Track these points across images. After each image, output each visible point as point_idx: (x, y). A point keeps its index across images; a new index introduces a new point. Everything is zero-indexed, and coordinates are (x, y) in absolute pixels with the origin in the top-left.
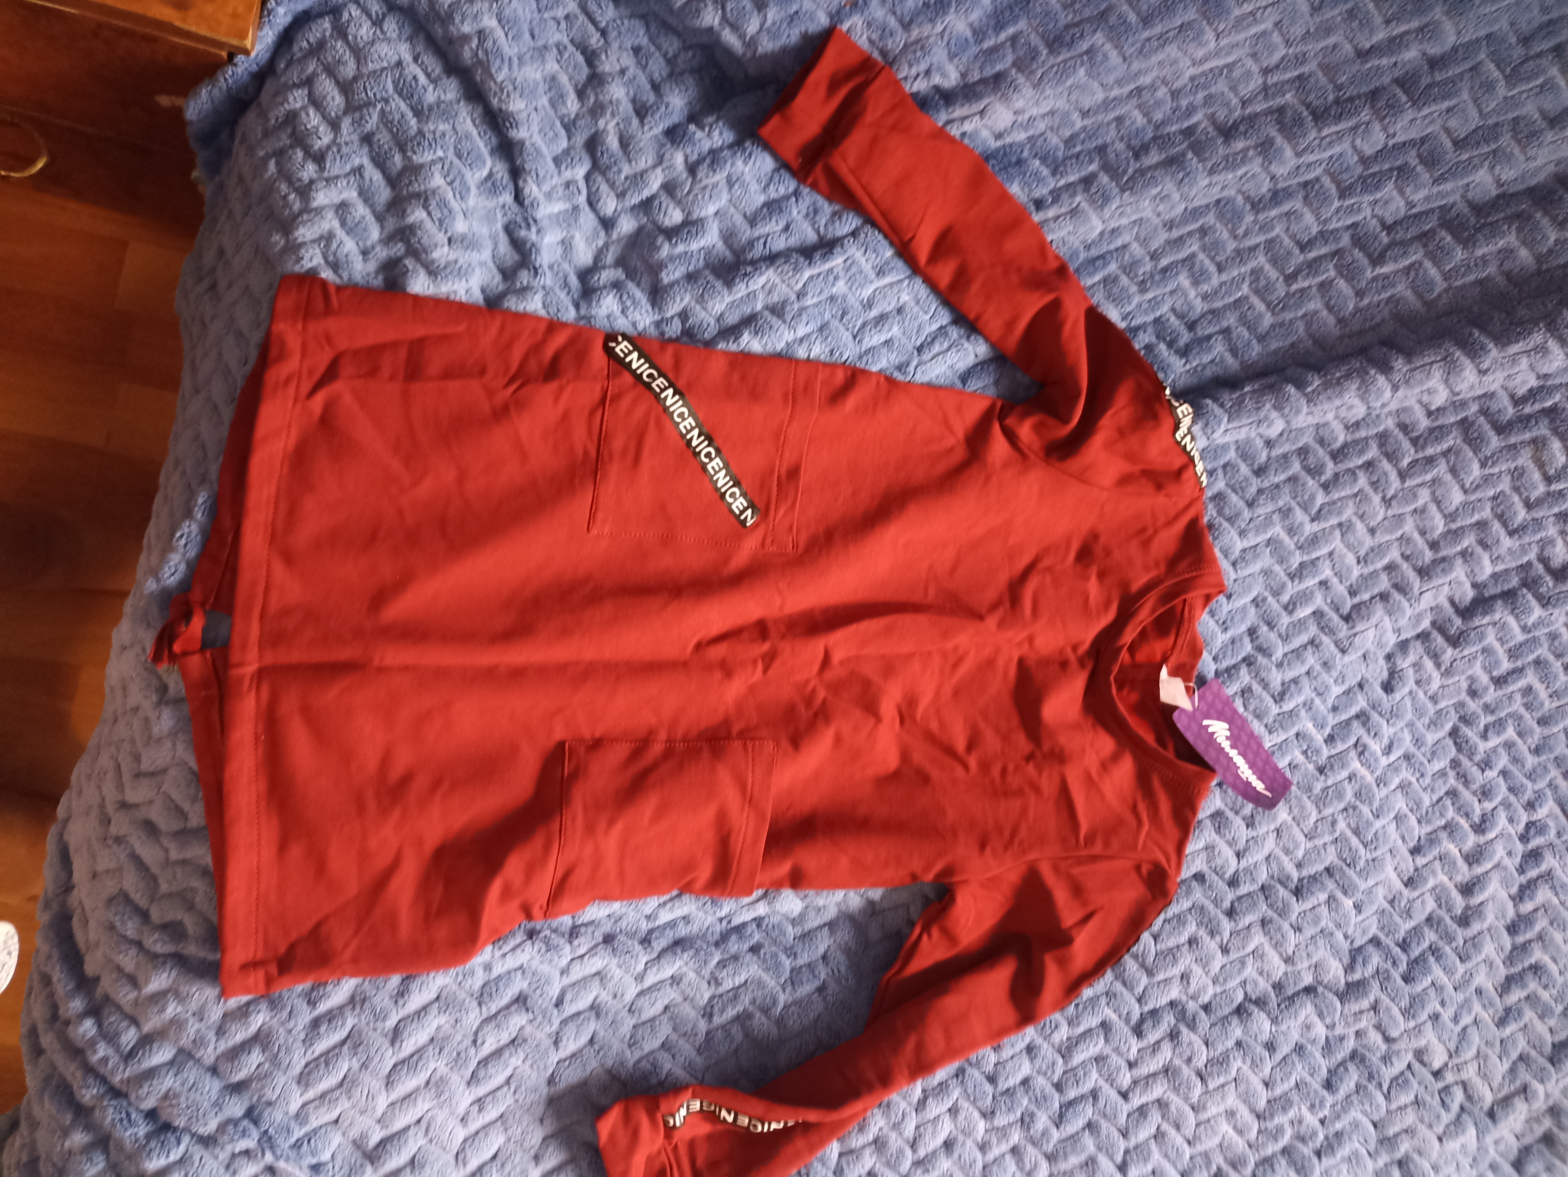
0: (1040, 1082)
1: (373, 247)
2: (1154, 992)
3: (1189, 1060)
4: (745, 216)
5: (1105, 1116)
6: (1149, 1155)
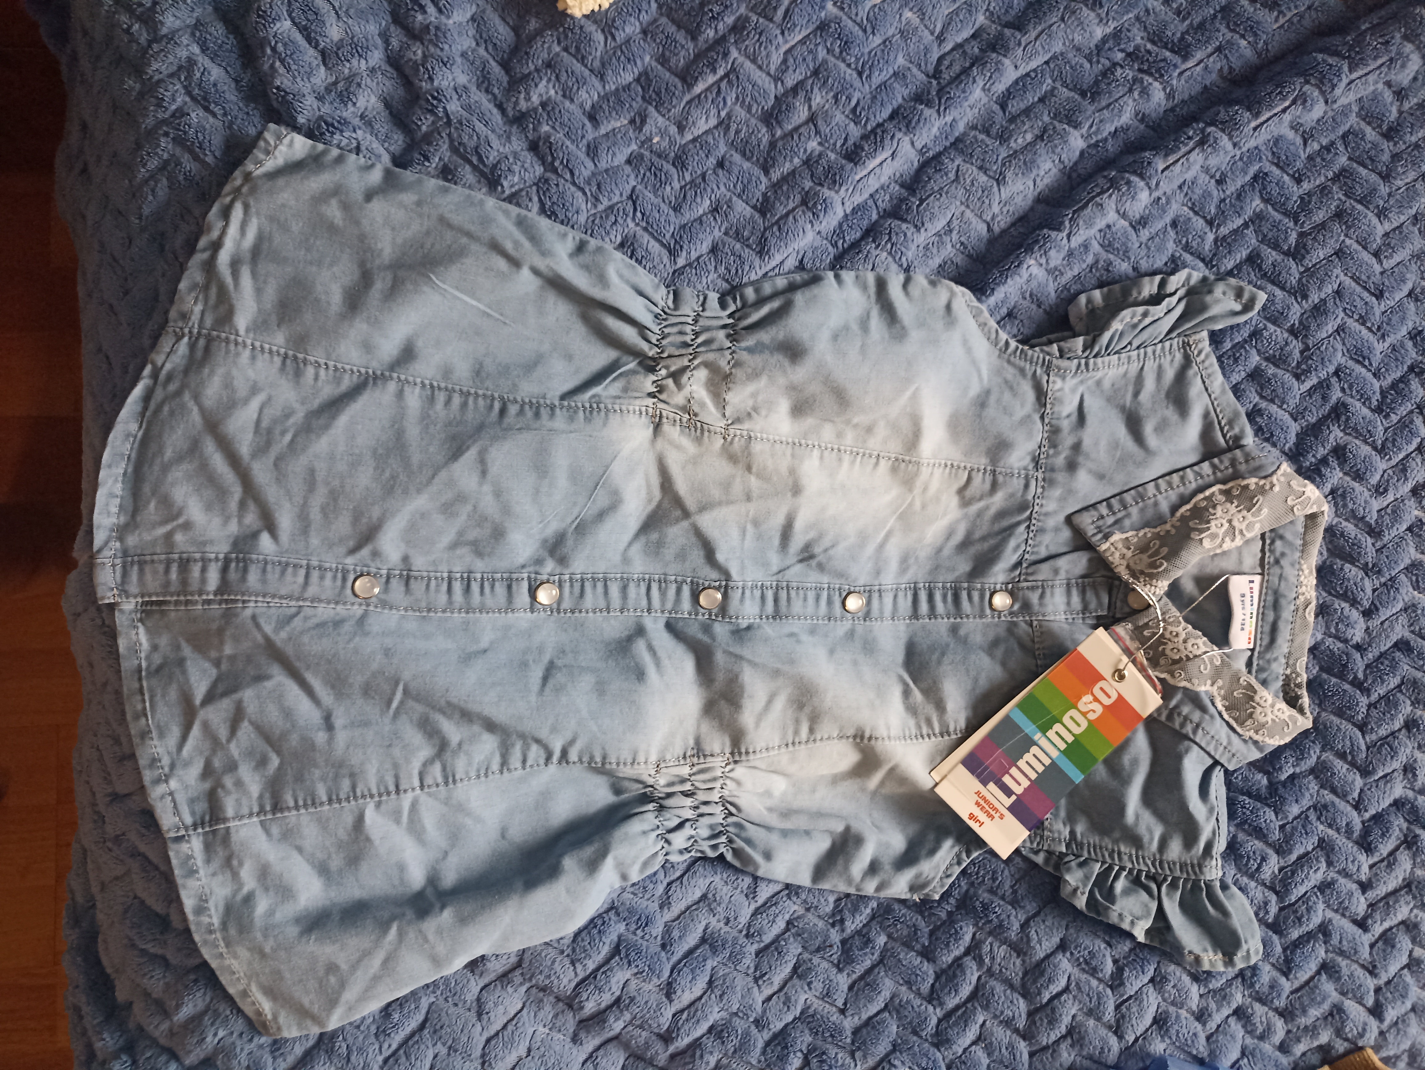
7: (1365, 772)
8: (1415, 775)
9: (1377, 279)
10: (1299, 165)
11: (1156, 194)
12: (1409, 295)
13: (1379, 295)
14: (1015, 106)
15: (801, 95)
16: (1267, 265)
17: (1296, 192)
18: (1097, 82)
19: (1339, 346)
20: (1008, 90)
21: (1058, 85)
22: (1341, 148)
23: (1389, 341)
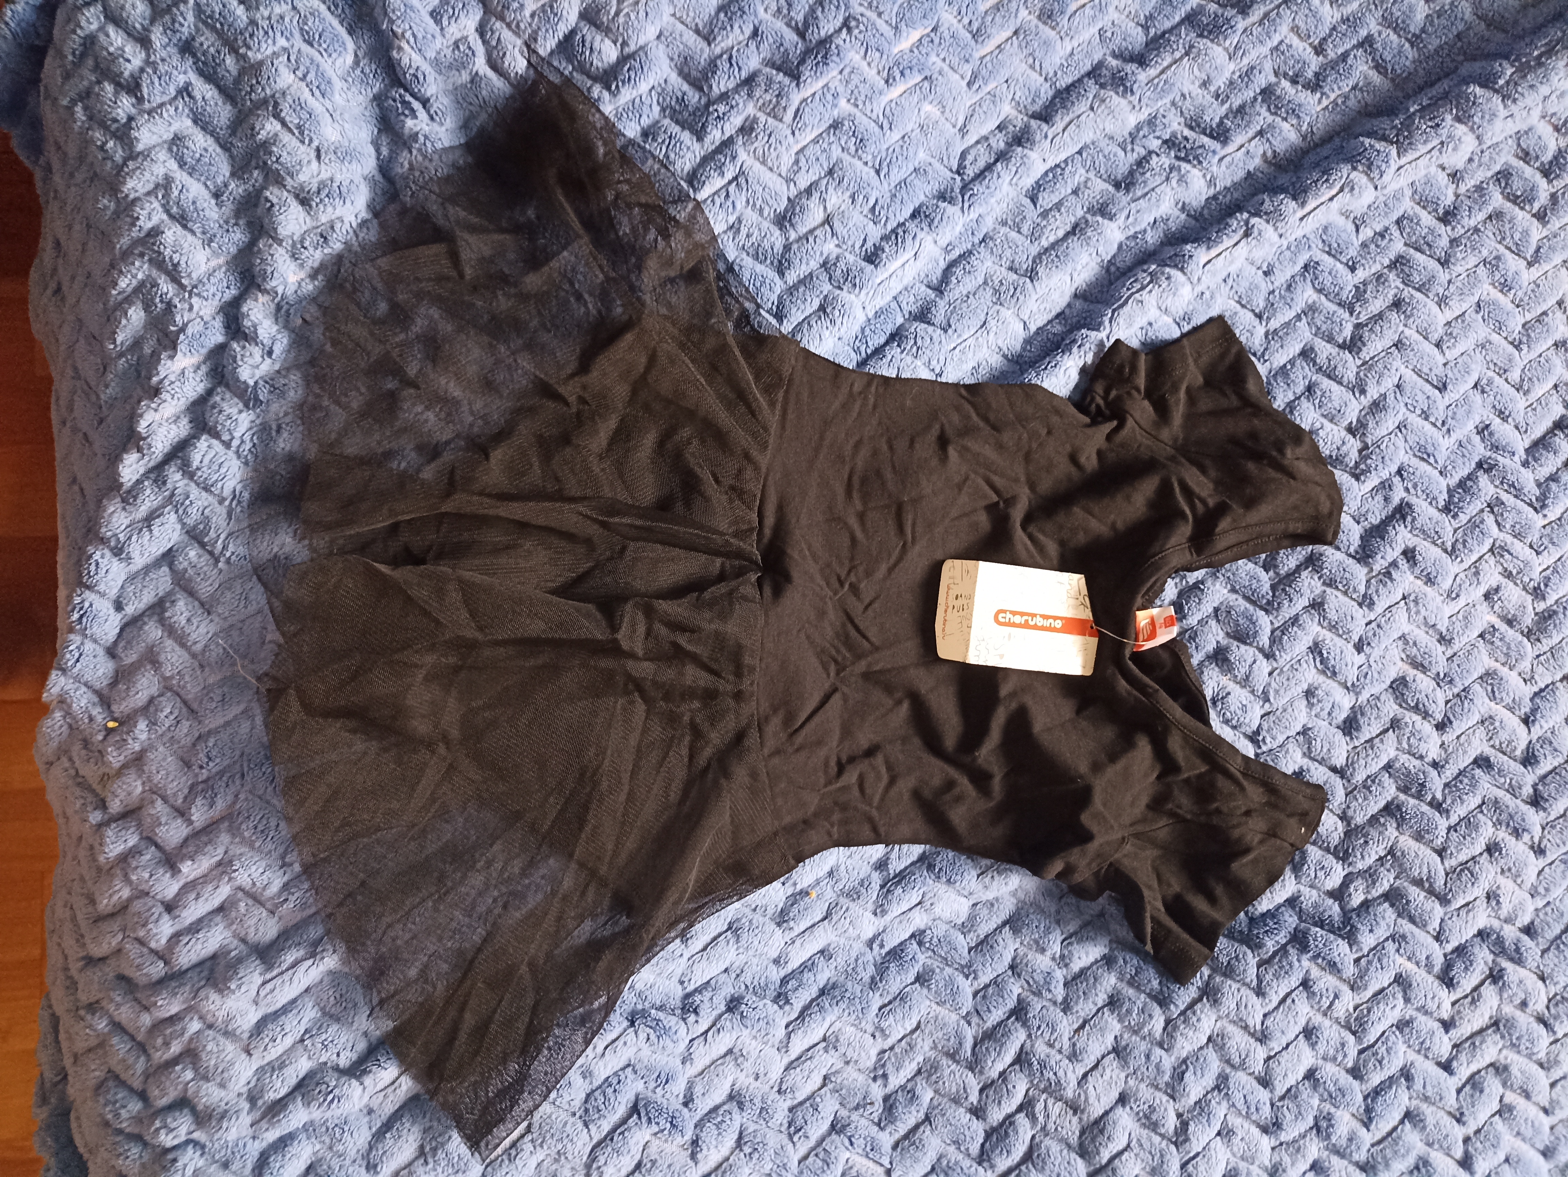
0: (1330, 1072)
1: (226, 186)
2: (1455, 924)
3: (1524, 1004)
4: (697, 32)
5: (1426, 1099)
6: (1497, 1137)
7: (1444, 900)
8: (1498, 902)
9: (1439, 371)
10: (1352, 252)
11: (1199, 289)
12: (1475, 386)
13: (1442, 388)
14: (1047, 200)
15: (816, 195)
16: (1322, 359)
17: (1349, 281)
18: (1131, 173)
19: (1400, 442)
20: (1037, 183)
21: (1091, 175)
22: (1396, 233)
23: (1455, 436)
